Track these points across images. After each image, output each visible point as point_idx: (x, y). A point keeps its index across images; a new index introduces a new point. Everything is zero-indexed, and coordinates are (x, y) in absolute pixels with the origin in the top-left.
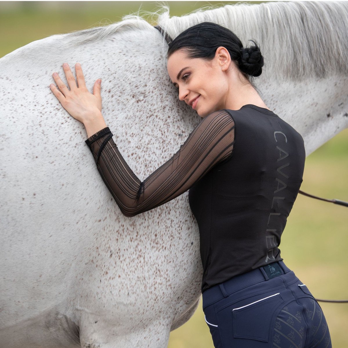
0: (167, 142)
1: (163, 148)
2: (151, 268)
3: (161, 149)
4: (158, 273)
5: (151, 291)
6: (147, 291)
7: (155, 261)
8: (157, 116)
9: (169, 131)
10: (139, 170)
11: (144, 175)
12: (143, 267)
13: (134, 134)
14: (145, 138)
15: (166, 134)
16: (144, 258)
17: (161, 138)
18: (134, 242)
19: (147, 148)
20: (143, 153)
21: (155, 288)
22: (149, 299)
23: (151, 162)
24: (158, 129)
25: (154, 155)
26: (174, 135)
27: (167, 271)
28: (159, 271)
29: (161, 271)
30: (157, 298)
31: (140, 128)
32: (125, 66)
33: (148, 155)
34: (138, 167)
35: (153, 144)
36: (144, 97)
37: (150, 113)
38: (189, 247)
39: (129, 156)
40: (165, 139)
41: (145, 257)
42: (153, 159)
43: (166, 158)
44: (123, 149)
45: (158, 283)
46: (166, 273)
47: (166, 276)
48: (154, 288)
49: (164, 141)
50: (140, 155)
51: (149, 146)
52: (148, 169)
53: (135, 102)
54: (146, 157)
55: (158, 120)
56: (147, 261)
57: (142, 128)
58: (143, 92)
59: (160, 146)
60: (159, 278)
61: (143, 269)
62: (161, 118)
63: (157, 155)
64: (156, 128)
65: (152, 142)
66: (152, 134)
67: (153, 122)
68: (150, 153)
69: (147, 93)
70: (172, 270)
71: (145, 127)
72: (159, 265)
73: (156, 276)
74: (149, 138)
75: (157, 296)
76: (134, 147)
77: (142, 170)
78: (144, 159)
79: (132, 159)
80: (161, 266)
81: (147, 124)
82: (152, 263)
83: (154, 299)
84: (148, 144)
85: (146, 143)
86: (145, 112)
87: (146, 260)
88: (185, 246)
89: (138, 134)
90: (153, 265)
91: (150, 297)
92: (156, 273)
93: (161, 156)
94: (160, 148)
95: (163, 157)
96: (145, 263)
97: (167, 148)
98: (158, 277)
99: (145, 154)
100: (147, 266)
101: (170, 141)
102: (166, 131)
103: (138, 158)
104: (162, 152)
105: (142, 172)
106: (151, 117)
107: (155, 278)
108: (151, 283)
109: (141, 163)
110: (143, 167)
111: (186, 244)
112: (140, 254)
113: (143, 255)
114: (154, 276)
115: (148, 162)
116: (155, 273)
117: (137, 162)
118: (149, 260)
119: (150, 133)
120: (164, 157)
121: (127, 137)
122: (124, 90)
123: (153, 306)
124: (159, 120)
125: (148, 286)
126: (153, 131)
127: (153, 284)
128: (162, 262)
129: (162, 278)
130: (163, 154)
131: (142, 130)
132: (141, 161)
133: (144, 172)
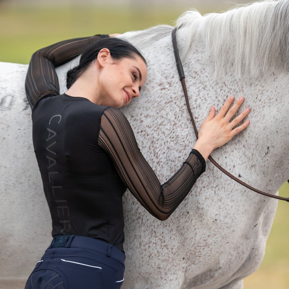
0: (178, 125)
1: (172, 129)
2: (147, 229)
3: (171, 130)
4: (154, 234)
5: (145, 248)
6: (142, 248)
7: (152, 223)
8: (175, 103)
9: (183, 117)
10: (145, 145)
11: (148, 149)
12: (141, 227)
13: (149, 116)
14: (158, 119)
15: (180, 118)
16: (142, 220)
17: (173, 121)
18: (135, 205)
19: (158, 128)
20: (153, 132)
21: (150, 247)
22: (143, 256)
23: (159, 140)
24: (173, 113)
25: (163, 134)
26: (186, 120)
27: (163, 233)
28: (155, 232)
29: (157, 233)
30: (151, 255)
31: (156, 111)
32: (165, 59)
33: (157, 134)
34: (145, 142)
35: (165, 125)
36: (170, 86)
37: (170, 100)
38: (185, 215)
39: (138, 133)
40: (177, 122)
41: (144, 219)
42: (161, 138)
43: (173, 138)
44: (135, 126)
45: (152, 243)
46: (162, 235)
47: (161, 238)
48: (148, 246)
49: (175, 124)
50: (149, 133)
51: (160, 127)
52: (153, 145)
53: (160, 89)
54: (155, 135)
55: (175, 106)
56: (144, 223)
57: (158, 111)
58: (170, 82)
59: (170, 128)
60: (155, 239)
61: (140, 229)
62: (179, 105)
63: (166, 135)
64: (172, 113)
65: (164, 123)
66: (166, 117)
67: (170, 108)
68: (160, 132)
69: (172, 83)
70: (168, 233)
71: (161, 111)
72: (155, 228)
73: (151, 236)
74: (162, 120)
75: (151, 253)
76: (145, 126)
77: (147, 145)
78: (152, 136)
79: (141, 135)
80: (157, 228)
81: (164, 108)
82: (149, 225)
83: (148, 256)
84: (160, 125)
85: (159, 124)
86: (165, 98)
87: (144, 221)
88: (181, 214)
89: (153, 116)
90: (149, 227)
91: (144, 254)
92: (152, 234)
93: (169, 136)
94: (169, 129)
95: (170, 138)
96: (143, 224)
97: (177, 130)
98: (153, 237)
99: (154, 133)
100: (144, 226)
101: (181, 125)
102: (180, 116)
103: (146, 135)
104: (171, 133)
105: (148, 147)
106: (169, 104)
107: (150, 238)
108: (146, 242)
109: (148, 139)
110: (149, 143)
111: (182, 213)
112: (139, 216)
113: (142, 217)
114: (149, 236)
115: (155, 140)
116: (150, 234)
117: (145, 138)
118: (147, 222)
119: (164, 116)
120: (172, 137)
121: (141, 117)
122: (153, 80)
123: (148, 262)
124: (177, 107)
125: (143, 244)
126: (167, 115)
127: (148, 242)
128: (158, 226)
129: (157, 239)
130: (171, 135)
131: (158, 113)
132: (149, 138)
133: (150, 147)
